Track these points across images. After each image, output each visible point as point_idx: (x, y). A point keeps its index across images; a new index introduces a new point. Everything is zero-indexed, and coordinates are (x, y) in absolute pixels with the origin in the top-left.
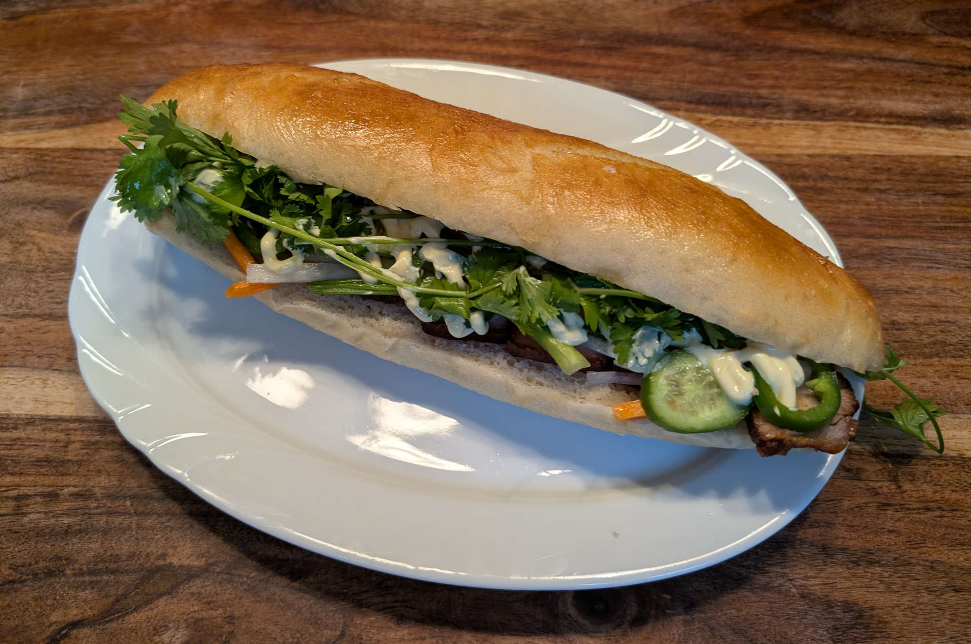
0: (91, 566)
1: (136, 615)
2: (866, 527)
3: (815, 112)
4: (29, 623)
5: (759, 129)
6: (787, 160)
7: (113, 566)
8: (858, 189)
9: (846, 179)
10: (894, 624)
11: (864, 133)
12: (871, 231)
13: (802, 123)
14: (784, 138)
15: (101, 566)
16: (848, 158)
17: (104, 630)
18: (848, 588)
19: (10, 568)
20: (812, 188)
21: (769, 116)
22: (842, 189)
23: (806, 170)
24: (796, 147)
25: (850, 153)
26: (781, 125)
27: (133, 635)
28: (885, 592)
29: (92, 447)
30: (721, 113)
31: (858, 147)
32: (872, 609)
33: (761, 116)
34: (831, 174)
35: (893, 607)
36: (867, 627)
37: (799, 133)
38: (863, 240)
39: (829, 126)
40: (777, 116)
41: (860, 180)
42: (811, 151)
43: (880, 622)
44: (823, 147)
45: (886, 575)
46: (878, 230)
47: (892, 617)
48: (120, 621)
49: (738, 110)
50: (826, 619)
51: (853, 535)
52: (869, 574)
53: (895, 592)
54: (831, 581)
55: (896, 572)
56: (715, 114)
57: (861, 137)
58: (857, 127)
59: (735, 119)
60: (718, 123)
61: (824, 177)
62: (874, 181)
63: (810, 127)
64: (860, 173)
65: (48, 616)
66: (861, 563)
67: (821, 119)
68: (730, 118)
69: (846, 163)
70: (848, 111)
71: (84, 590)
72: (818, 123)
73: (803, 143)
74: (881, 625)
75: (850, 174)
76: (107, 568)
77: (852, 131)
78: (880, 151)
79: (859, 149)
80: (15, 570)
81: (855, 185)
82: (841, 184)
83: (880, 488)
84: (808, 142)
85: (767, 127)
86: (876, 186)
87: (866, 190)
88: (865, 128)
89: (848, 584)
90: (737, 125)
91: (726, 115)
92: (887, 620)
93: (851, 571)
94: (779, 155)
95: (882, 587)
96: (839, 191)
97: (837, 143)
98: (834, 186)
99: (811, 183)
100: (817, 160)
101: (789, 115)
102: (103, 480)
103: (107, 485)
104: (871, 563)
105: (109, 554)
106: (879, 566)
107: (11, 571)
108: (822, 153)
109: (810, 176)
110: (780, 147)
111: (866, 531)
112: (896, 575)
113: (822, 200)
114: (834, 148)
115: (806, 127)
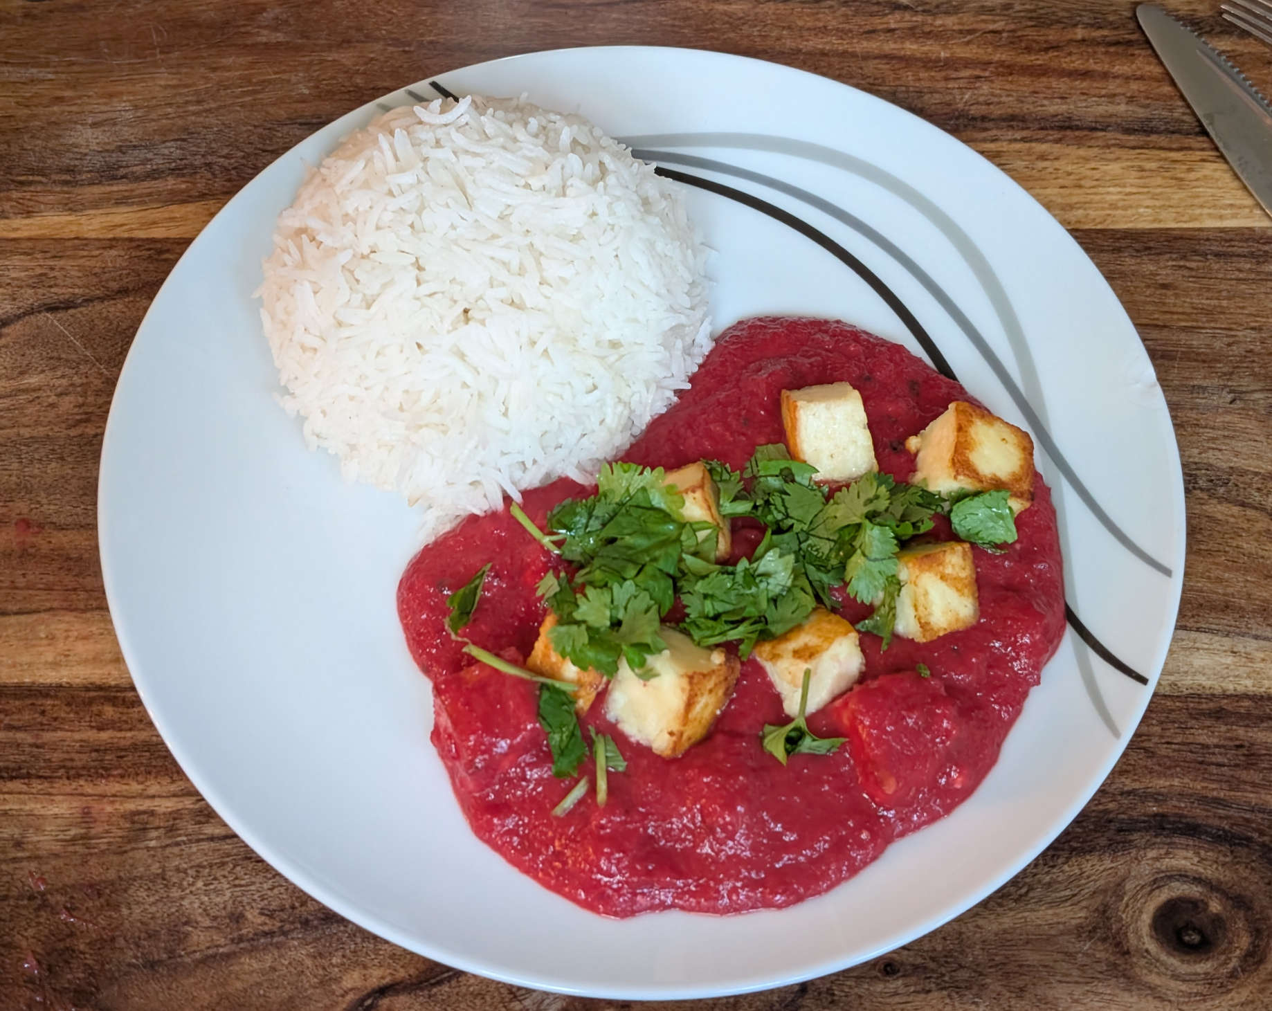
4: (309, 992)
17: (430, 997)
19: (262, 914)
27: (478, 1002)
65: (338, 980)
80: (271, 917)
107: (263, 918)
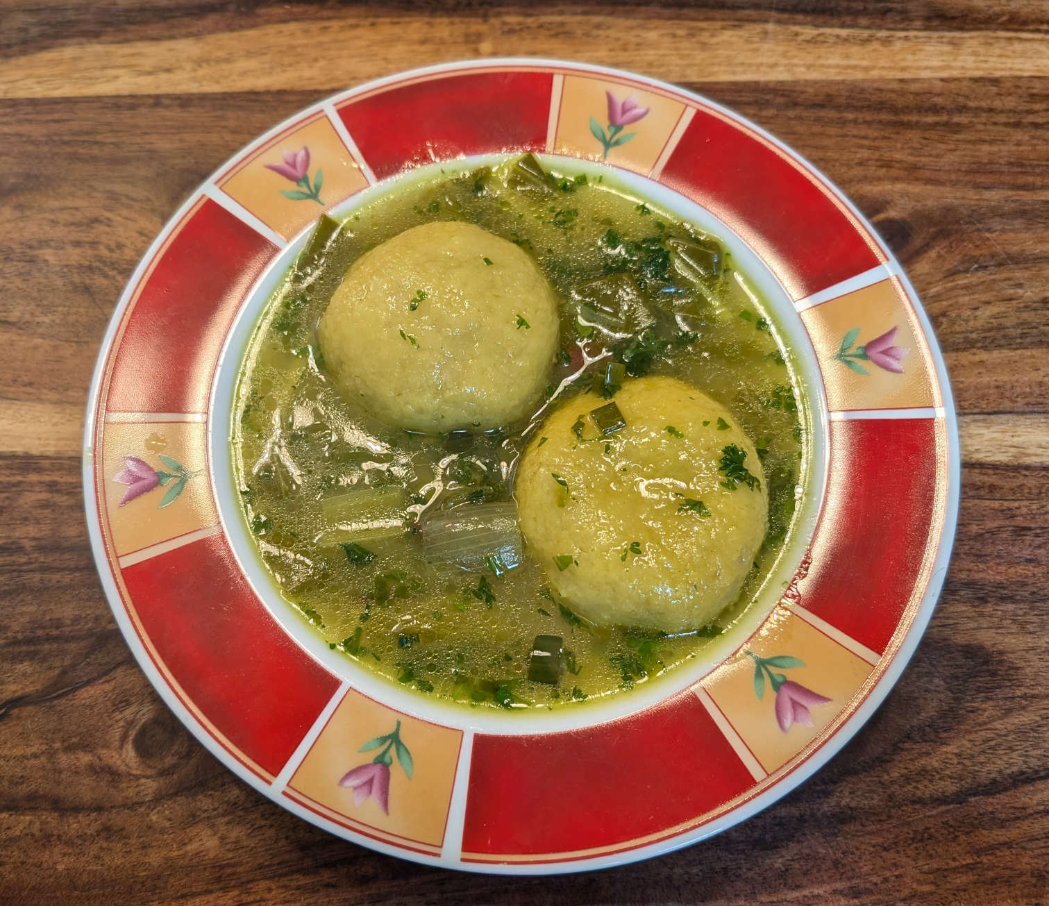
0: (28, 633)
1: (89, 688)
2: (998, 557)
3: (953, 18)
5: (876, 45)
6: (914, 87)
7: (55, 632)
8: (1007, 125)
9: (991, 110)
10: (1028, 670)
11: (1018, 46)
12: (1022, 180)
13: (935, 35)
14: (910, 57)
15: (40, 633)
16: (995, 81)
18: (973, 629)
20: (946, 124)
21: (891, 26)
22: (985, 124)
23: (939, 100)
24: (927, 68)
25: (998, 74)
26: (906, 38)
28: (1018, 634)
29: (14, 489)
30: (825, 25)
31: (1009, 65)
32: (1001, 653)
33: (880, 28)
34: (971, 104)
35: (1027, 651)
36: (994, 674)
37: (932, 48)
38: (1010, 193)
39: (971, 38)
40: (901, 26)
41: (1010, 111)
42: (945, 74)
43: (1011, 668)
44: (963, 68)
45: (1020, 612)
46: (1030, 179)
47: (1025, 662)
48: (70, 697)
49: (848, 19)
50: (944, 666)
51: (981, 566)
52: (1000, 613)
53: (1030, 633)
54: (951, 622)
55: (1032, 609)
56: (817, 26)
57: (1014, 52)
58: (1010, 39)
59: (844, 32)
60: (820, 38)
61: (962, 109)
62: (1030, 112)
63: (944, 40)
64: (1010, 102)
66: (989, 599)
67: (962, 29)
68: (838, 31)
69: (994, 90)
70: (998, 16)
71: (21, 662)
72: (957, 34)
73: (936, 62)
74: (1011, 672)
75: (997, 104)
76: (47, 634)
77: (1003, 43)
78: (1039, 71)
79: (1011, 69)
81: (1002, 118)
82: (984, 117)
83: (1019, 508)
84: (943, 61)
85: (887, 42)
86: (1030, 118)
87: (1017, 125)
88: (1020, 39)
89: (972, 625)
90: (846, 40)
91: (832, 26)
92: (1018, 665)
93: (977, 610)
94: (901, 81)
95: (1014, 628)
96: (981, 127)
97: (982, 61)
98: (975, 120)
99: (944, 118)
100: (952, 86)
101: (918, 24)
102: (32, 531)
103: (37, 536)
104: (1003, 599)
105: (48, 618)
106: (1013, 603)
108: (960, 76)
109: (943, 108)
110: (903, 69)
111: (998, 561)
112: (1032, 613)
113: (958, 141)
114: (977, 69)
115: (940, 41)
